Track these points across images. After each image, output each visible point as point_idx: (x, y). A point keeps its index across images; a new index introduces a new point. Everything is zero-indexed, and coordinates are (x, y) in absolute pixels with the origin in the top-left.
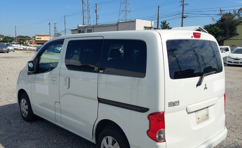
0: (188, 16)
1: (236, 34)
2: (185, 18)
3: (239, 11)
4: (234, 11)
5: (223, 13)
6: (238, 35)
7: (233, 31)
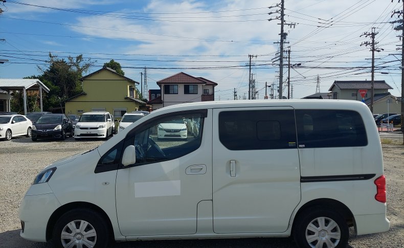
0: (8, 61)
1: (83, 94)
2: (3, 63)
3: (78, 60)
4: (70, 58)
5: (55, 59)
6: (85, 94)
7: (71, 88)
